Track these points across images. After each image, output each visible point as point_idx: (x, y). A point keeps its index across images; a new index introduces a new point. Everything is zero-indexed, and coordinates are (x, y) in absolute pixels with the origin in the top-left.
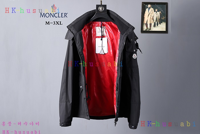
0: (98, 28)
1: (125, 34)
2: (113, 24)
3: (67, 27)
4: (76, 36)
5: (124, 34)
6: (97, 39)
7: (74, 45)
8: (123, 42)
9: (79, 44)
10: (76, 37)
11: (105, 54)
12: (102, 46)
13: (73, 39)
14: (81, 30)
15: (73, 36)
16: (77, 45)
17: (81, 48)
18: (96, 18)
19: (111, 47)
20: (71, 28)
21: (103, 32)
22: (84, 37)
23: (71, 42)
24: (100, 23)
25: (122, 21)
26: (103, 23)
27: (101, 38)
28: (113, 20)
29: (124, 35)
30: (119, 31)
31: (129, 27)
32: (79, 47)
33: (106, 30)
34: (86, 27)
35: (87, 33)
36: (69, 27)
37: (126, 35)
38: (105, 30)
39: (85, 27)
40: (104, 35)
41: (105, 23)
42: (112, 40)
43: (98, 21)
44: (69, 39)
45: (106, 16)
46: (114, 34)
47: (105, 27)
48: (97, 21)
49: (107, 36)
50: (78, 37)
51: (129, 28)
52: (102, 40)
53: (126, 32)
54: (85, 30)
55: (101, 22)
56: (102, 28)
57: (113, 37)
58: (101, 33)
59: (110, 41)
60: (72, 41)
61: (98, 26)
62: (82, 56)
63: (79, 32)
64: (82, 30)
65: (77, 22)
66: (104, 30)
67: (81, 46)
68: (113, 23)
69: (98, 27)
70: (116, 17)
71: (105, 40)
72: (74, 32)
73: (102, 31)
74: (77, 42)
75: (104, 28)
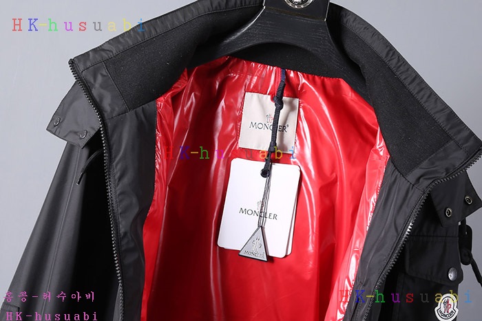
0: (260, 100)
1: (417, 172)
2: (349, 94)
3: (72, 62)
4: (115, 127)
5: (411, 169)
6: (237, 164)
7: (95, 178)
8: (400, 221)
9: (126, 180)
10: (115, 138)
11: (270, 259)
12: (262, 215)
13: (94, 144)
14: (155, 97)
15: (97, 124)
16: (114, 190)
17: (136, 210)
18: (255, 42)
19: (312, 224)
20: (95, 78)
21: (284, 128)
22: (166, 143)
23: (81, 161)
24: (273, 75)
25: (413, 88)
26: (292, 74)
27: (262, 165)
28: (355, 72)
29: (412, 177)
30: (380, 144)
31: (451, 133)
32: (125, 203)
33: (305, 125)
34: (186, 83)
35: (184, 118)
36: (81, 67)
37: (425, 183)
38: (293, 118)
39: (179, 86)
40: (283, 147)
41: (304, 81)
42: (327, 189)
43: (265, 63)
44: (72, 138)
45: (319, 41)
46: (349, 157)
47: (296, 101)
48: (257, 62)
49: (302, 158)
50: (125, 137)
51: (449, 138)
52: (266, 173)
53: (425, 164)
54: (176, 101)
55: (284, 67)
56: (279, 105)
57: (333, 169)
58: (270, 132)
59: (311, 189)
60: (85, 152)
61: (260, 89)
62: (129, 259)
63: (139, 110)
64: (161, 102)
65: (137, 48)
66: (291, 118)
67: (134, 200)
68: (354, 90)
69: (255, 95)
70: (378, 57)
71: (286, 176)
72: (106, 104)
73: (280, 123)
74: (116, 170)
75: (292, 108)
